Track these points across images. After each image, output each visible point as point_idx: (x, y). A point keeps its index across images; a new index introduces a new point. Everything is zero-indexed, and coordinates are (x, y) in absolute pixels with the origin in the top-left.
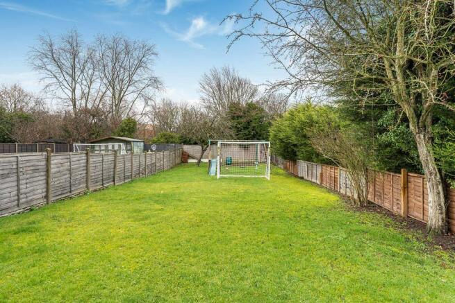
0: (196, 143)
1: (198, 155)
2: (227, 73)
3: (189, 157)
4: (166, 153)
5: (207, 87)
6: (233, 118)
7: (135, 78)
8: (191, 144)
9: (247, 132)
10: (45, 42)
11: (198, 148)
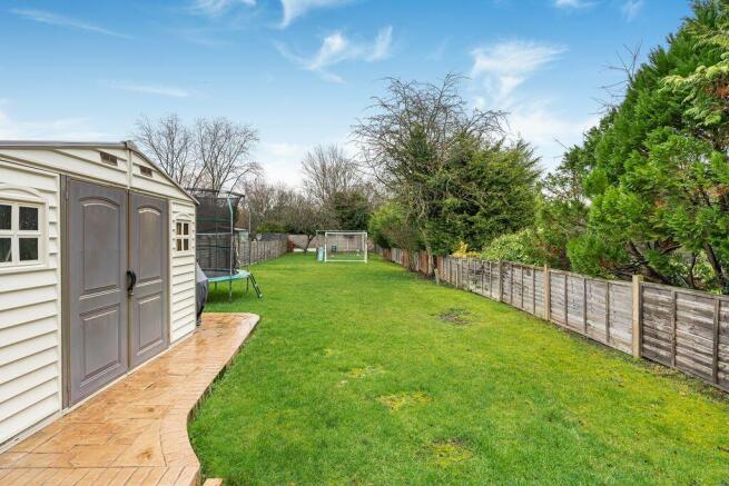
0: (301, 233)
1: (304, 244)
2: (334, 154)
3: (295, 246)
4: (273, 243)
5: (310, 168)
6: (338, 208)
7: (236, 164)
8: (296, 234)
9: (351, 222)
10: (142, 127)
11: (304, 237)
